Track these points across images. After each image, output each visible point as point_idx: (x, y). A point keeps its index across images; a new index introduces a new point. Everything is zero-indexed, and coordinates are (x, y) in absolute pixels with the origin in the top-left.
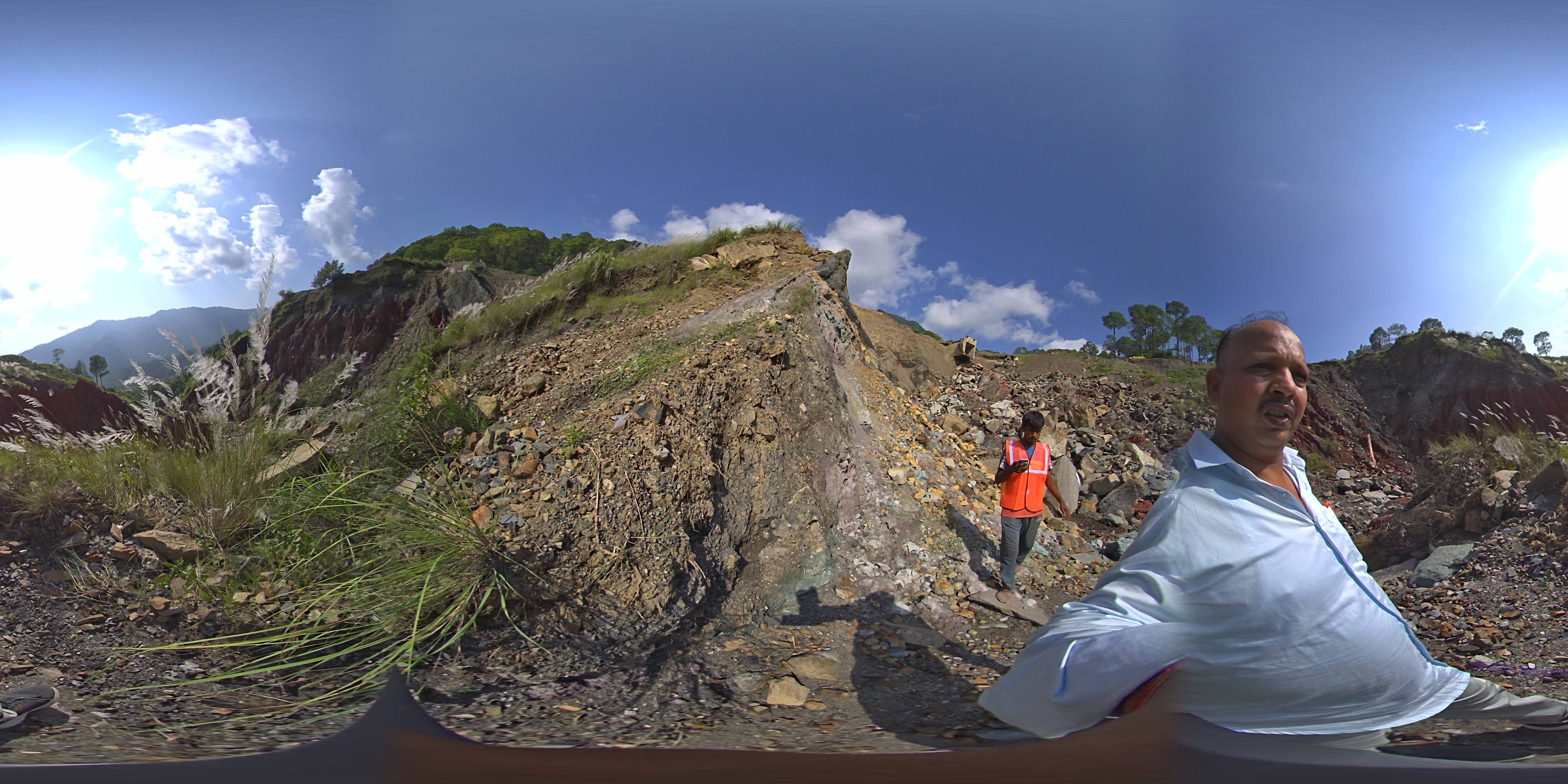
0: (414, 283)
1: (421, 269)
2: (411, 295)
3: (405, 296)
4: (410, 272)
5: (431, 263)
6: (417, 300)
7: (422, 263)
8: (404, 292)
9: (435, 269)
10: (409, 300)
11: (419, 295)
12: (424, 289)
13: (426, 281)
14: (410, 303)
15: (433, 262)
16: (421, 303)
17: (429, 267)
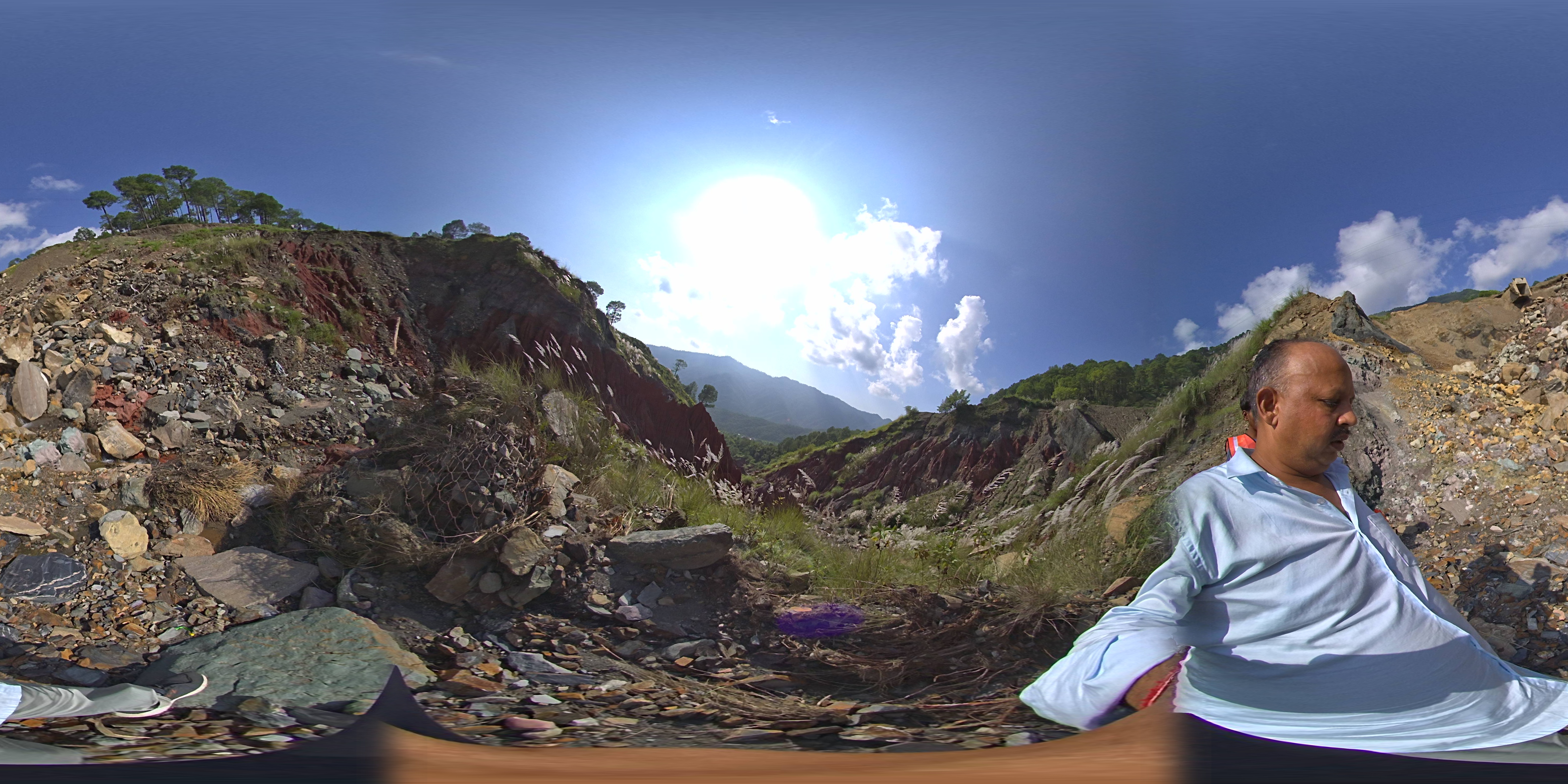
0: (1028, 421)
1: (1034, 407)
2: (1025, 433)
3: (1019, 434)
4: (1024, 410)
5: (1042, 402)
6: (1031, 438)
7: (1035, 401)
8: (1018, 429)
9: (1047, 408)
10: (1023, 437)
11: (1033, 433)
12: (1037, 427)
13: (1038, 420)
14: (1024, 440)
15: (1044, 401)
16: (1034, 441)
17: (1040, 406)
